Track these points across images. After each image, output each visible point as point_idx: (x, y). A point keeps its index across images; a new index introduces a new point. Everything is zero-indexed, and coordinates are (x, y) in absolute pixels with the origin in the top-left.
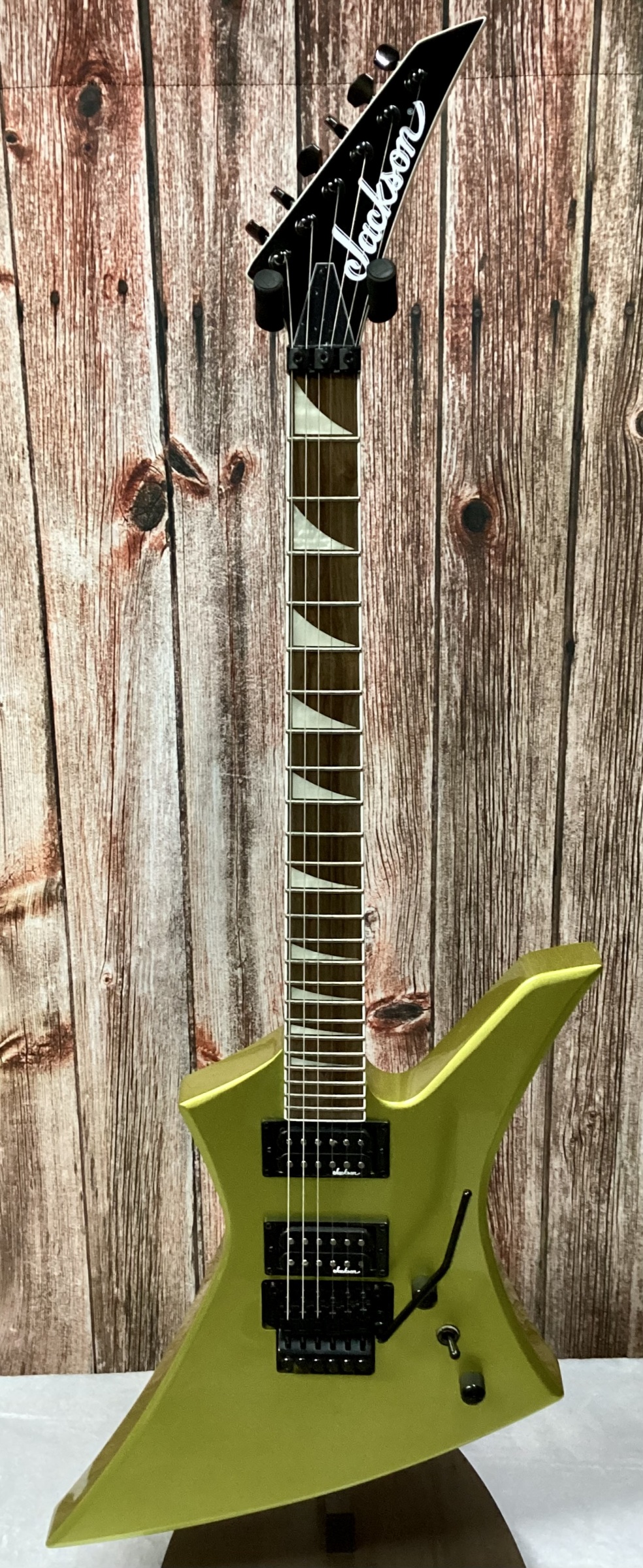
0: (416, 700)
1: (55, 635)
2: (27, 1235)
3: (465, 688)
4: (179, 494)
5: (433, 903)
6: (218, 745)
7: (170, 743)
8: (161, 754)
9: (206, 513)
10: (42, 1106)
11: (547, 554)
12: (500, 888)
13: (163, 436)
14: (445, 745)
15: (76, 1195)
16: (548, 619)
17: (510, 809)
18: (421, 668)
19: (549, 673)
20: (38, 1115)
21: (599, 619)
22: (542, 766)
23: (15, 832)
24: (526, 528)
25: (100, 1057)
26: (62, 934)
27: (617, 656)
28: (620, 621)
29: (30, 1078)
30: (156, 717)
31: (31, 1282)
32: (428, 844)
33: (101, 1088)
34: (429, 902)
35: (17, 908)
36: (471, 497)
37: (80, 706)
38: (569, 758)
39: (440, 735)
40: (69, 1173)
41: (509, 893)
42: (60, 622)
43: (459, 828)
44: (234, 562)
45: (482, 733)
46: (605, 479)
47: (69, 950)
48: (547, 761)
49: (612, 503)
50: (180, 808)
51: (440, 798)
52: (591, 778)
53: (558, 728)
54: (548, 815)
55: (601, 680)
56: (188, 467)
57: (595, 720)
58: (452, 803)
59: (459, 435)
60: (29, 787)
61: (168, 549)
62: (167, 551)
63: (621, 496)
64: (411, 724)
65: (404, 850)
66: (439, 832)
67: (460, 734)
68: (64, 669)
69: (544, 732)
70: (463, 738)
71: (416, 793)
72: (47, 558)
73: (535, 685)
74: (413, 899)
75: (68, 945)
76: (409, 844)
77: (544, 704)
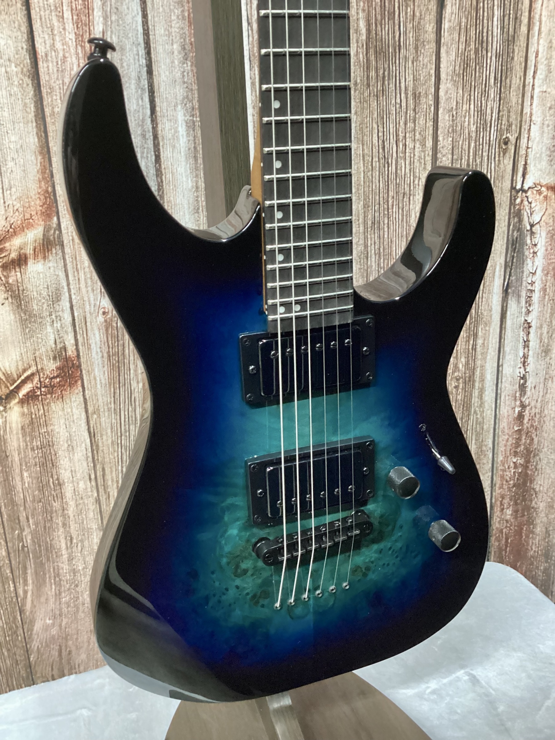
2: (53, 542)
3: (369, 31)
6: (181, 91)
7: (143, 90)
8: (135, 102)
10: (57, 430)
12: (394, 207)
15: (92, 500)
17: (401, 138)
19: (427, 18)
20: (54, 439)
22: (423, 100)
23: (12, 183)
25: (103, 382)
26: (62, 275)
29: (46, 408)
30: (129, 65)
31: (60, 580)
33: (106, 407)
35: (20, 255)
38: (442, 93)
40: (85, 483)
41: (400, 211)
43: (367, 158)
45: (381, 72)
47: (69, 290)
48: (427, 95)
50: (155, 152)
52: (456, 109)
53: (434, 66)
54: (427, 142)
55: (463, 24)
57: (459, 58)
58: (360, 136)
60: (21, 138)
67: (366, 73)
69: (424, 70)
70: (368, 77)
73: (417, 29)
75: (68, 285)
77: (424, 45)
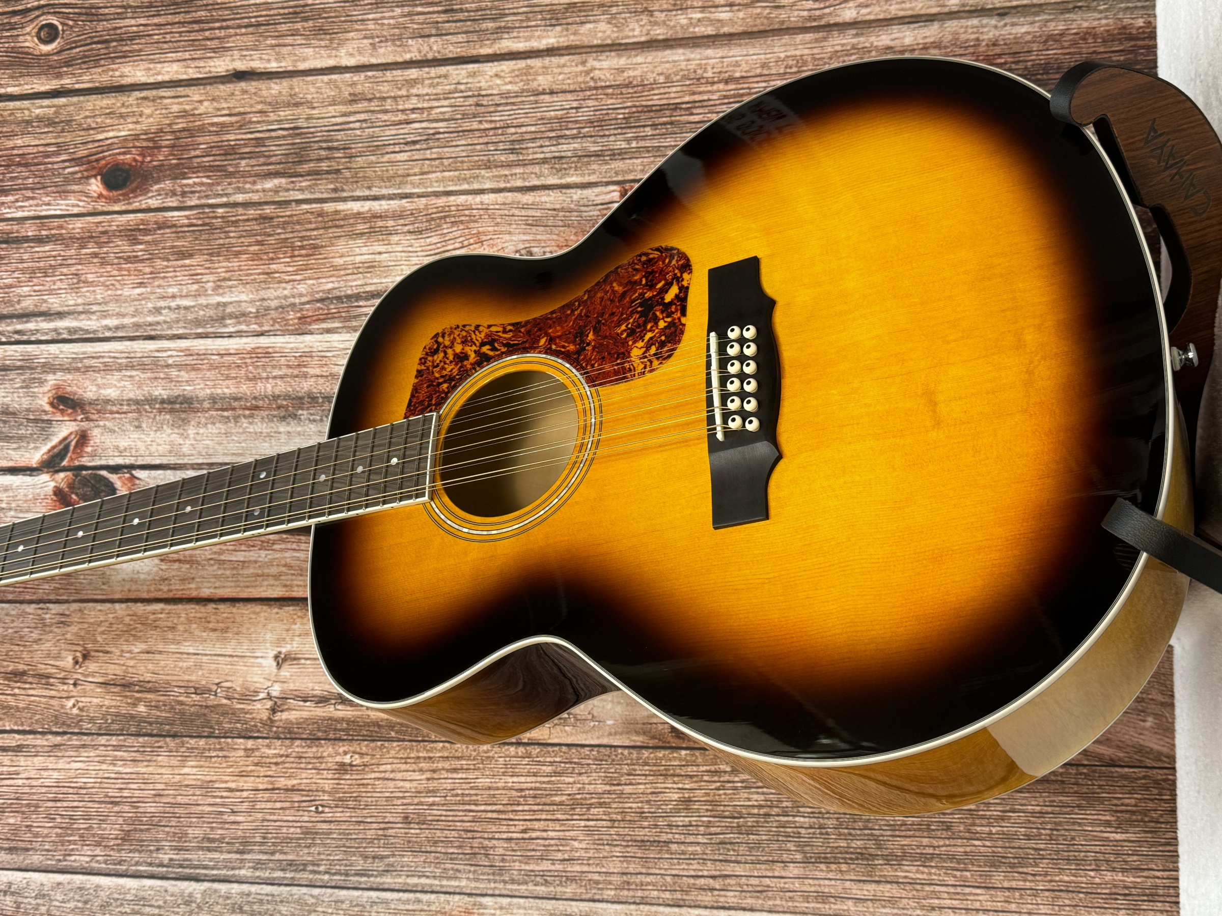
0: (288, 223)
1: (212, 590)
4: (84, 459)
5: (510, 190)
9: (102, 434)
11: (153, 108)
13: (35, 473)
14: (335, 190)
16: (213, 100)
18: (256, 219)
21: (215, 52)
24: (129, 130)
27: (251, 30)
28: (217, 31)
32: (441, 201)
34: (509, 194)
36: (99, 184)
37: (284, 569)
39: (325, 196)
42: (200, 585)
44: (147, 407)
46: (92, 64)
49: (112, 55)
51: (391, 191)
56: (61, 450)
59: (47, 199)
61: (134, 472)
62: (138, 473)
63: (107, 48)
64: (313, 226)
65: (449, 225)
66: (430, 190)
68: (248, 584)
71: (387, 216)
72: (138, 593)
74: (506, 212)
76: (443, 221)
